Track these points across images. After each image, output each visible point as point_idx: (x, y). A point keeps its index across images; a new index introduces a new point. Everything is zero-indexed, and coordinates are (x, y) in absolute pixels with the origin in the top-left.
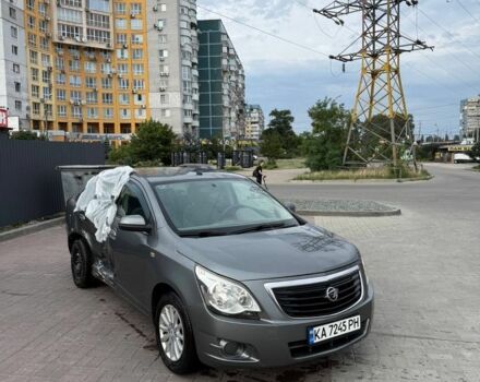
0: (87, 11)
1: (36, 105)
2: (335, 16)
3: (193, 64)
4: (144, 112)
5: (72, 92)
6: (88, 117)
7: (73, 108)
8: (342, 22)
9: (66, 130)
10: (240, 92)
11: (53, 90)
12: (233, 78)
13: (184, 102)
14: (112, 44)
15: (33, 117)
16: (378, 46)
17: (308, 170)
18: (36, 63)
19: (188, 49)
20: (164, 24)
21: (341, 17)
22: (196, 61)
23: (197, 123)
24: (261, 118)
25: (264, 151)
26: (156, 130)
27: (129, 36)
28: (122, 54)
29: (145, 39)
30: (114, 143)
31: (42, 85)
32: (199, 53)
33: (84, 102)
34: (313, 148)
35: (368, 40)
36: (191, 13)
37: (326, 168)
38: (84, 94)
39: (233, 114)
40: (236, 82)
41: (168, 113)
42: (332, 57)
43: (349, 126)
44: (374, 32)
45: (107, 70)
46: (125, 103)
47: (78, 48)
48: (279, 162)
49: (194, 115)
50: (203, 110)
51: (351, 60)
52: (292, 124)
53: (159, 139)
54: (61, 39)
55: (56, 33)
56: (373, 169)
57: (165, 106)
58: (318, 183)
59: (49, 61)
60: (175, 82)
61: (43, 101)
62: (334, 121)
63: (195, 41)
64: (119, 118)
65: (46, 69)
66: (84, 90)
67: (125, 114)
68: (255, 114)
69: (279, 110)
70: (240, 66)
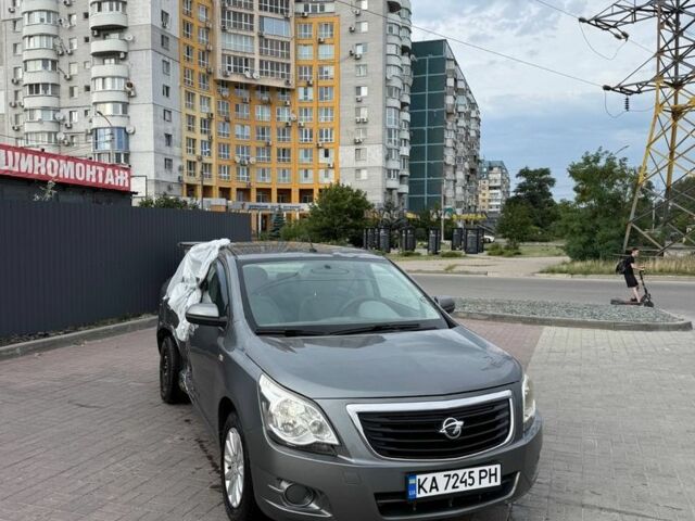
0: (261, 36)
1: (191, 164)
2: (615, 27)
3: (403, 105)
4: (332, 173)
5: (238, 146)
6: (258, 181)
7: (238, 169)
8: (626, 36)
9: (228, 199)
10: (472, 143)
11: (214, 144)
12: (462, 123)
13: (387, 158)
14: (292, 81)
15: (187, 180)
16: (683, 70)
17: (568, 259)
18: (192, 107)
19: (397, 83)
20: (365, 50)
21: (623, 28)
22: (407, 99)
23: (405, 189)
24: (505, 181)
25: (503, 230)
26: (344, 197)
27: (315, 69)
28: (306, 94)
29: (338, 72)
30: (289, 216)
31: (200, 137)
32: (412, 89)
33: (253, 160)
34: (575, 225)
35: (667, 61)
36: (403, 33)
37: (596, 256)
38: (253, 150)
39: (460, 176)
40: (467, 129)
41: (364, 174)
42: (607, 88)
43: (634, 192)
44: (677, 48)
45: (285, 116)
46: (307, 161)
47: (247, 86)
48: (524, 247)
49: (402, 176)
50: (415, 170)
51: (639, 92)
52: (551, 190)
53: (348, 211)
54: (226, 76)
55: (219, 68)
56: (672, 259)
57: (360, 164)
58: (579, 278)
59: (209, 105)
60: (376, 131)
61: (200, 159)
62: (610, 185)
63: (407, 71)
64: (297, 182)
65: (205, 116)
66: (254, 144)
67: (306, 176)
68: (496, 175)
69: (532, 169)
70: (473, 105)
